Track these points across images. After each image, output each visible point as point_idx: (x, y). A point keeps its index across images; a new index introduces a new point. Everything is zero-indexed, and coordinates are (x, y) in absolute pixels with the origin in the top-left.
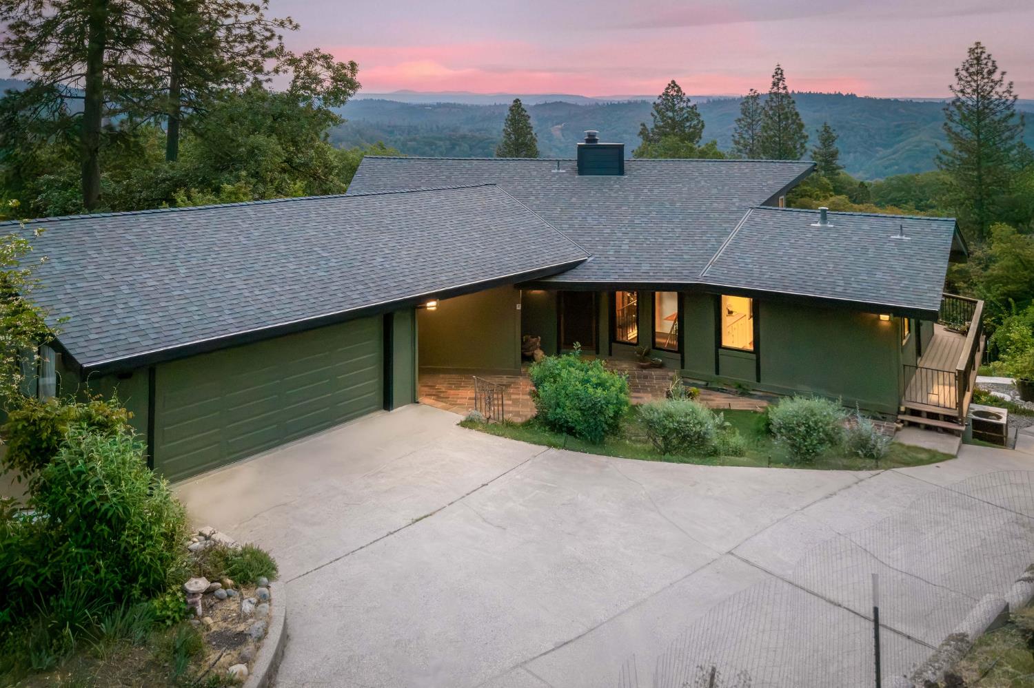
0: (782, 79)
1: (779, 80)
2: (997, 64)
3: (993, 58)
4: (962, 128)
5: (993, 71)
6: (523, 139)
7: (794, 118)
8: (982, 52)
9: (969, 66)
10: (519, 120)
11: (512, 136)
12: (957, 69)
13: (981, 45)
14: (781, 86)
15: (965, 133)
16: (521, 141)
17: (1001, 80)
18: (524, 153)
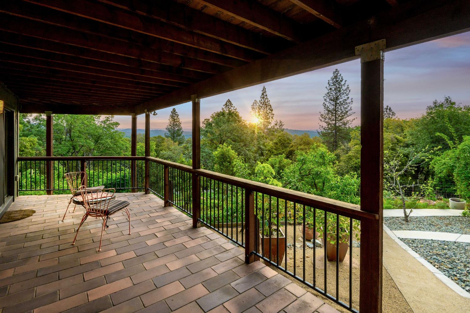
0: (265, 92)
1: (264, 92)
2: (343, 78)
3: (342, 75)
4: (330, 104)
5: (342, 81)
6: (176, 123)
7: (269, 107)
8: (338, 73)
9: (333, 79)
10: (175, 116)
11: (172, 122)
12: (329, 81)
13: (338, 70)
14: (265, 95)
15: (331, 106)
16: (175, 124)
17: (345, 84)
18: (177, 128)
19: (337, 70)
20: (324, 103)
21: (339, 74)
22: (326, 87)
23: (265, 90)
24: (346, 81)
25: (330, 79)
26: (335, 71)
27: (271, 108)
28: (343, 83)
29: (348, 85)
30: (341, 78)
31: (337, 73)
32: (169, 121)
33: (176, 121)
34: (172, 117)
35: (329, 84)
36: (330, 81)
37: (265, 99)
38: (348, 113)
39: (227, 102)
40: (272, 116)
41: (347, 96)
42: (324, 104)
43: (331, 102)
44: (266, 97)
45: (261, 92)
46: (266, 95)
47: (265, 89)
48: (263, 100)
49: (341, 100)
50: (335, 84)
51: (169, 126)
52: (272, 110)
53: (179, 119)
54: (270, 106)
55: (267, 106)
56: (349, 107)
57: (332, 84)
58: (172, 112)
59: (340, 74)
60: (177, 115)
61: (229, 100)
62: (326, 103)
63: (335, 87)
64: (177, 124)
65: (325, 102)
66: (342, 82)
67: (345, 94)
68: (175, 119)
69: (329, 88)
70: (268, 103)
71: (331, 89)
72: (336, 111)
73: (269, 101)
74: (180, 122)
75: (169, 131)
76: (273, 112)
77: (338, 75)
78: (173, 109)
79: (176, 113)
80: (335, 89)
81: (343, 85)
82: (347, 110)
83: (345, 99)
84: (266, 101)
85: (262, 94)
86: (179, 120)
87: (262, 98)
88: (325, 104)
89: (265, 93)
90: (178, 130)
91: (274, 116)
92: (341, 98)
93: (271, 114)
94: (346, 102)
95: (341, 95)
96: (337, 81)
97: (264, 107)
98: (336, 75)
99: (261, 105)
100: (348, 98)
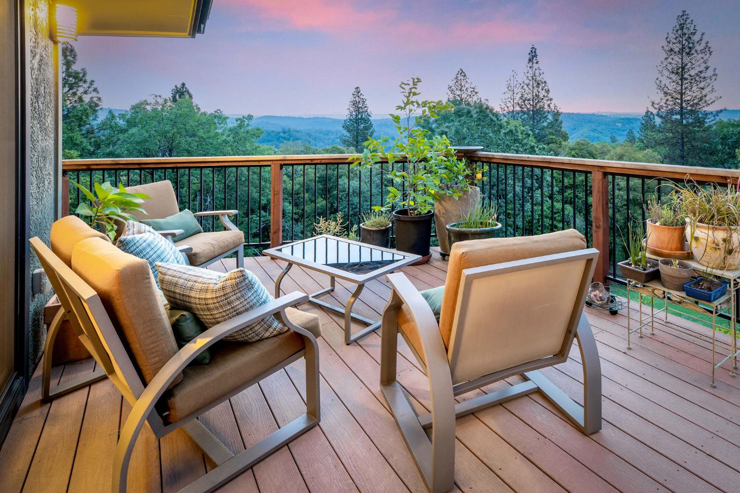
0: (536, 56)
2: (697, 28)
3: (694, 23)
4: (670, 81)
5: (694, 34)
6: (362, 116)
7: (543, 85)
8: (686, 19)
9: (677, 31)
10: (359, 102)
11: (354, 113)
12: (668, 34)
13: (687, 13)
14: (535, 61)
15: (672, 84)
16: (360, 116)
17: (701, 40)
18: (363, 125)
19: (684, 11)
20: (657, 79)
21: (689, 21)
22: (663, 47)
23: (535, 52)
24: (703, 34)
25: (671, 31)
26: (682, 14)
27: (546, 88)
28: (696, 38)
29: (707, 43)
30: (692, 28)
31: (685, 17)
32: (347, 112)
33: (361, 110)
34: (354, 104)
35: (668, 40)
36: (670, 35)
37: (536, 69)
38: (707, 98)
39: (458, 74)
40: (549, 102)
41: (706, 63)
42: (658, 82)
43: (672, 76)
44: (536, 66)
45: (528, 56)
46: (537, 63)
47: (534, 50)
48: (530, 72)
49: (693, 73)
50: (681, 39)
51: (348, 120)
52: (548, 91)
53: (366, 107)
54: (545, 82)
55: (539, 84)
56: (711, 85)
57: (674, 41)
58: (353, 95)
59: (692, 21)
60: (363, 99)
61: (461, 70)
62: (661, 78)
63: (681, 47)
64: (364, 116)
65: (659, 76)
66: (695, 36)
67: (702, 61)
68: (359, 108)
69: (667, 49)
70: (541, 77)
71: (672, 50)
72: (682, 94)
73: (543, 73)
74: (369, 113)
75: (349, 131)
76: (550, 95)
77: (687, 22)
78: (356, 88)
79: (362, 97)
80: (681, 51)
81: (698, 42)
82: (704, 92)
83: (700, 70)
84: (537, 74)
85: (530, 60)
86: (366, 109)
87: (528, 68)
88: (660, 82)
89: (535, 58)
90: (366, 128)
91: (552, 102)
92: (692, 68)
93: (547, 99)
94: (702, 75)
95: (693, 61)
96: (685, 34)
97: (533, 84)
98: (682, 22)
99: (527, 82)
100: (707, 68)
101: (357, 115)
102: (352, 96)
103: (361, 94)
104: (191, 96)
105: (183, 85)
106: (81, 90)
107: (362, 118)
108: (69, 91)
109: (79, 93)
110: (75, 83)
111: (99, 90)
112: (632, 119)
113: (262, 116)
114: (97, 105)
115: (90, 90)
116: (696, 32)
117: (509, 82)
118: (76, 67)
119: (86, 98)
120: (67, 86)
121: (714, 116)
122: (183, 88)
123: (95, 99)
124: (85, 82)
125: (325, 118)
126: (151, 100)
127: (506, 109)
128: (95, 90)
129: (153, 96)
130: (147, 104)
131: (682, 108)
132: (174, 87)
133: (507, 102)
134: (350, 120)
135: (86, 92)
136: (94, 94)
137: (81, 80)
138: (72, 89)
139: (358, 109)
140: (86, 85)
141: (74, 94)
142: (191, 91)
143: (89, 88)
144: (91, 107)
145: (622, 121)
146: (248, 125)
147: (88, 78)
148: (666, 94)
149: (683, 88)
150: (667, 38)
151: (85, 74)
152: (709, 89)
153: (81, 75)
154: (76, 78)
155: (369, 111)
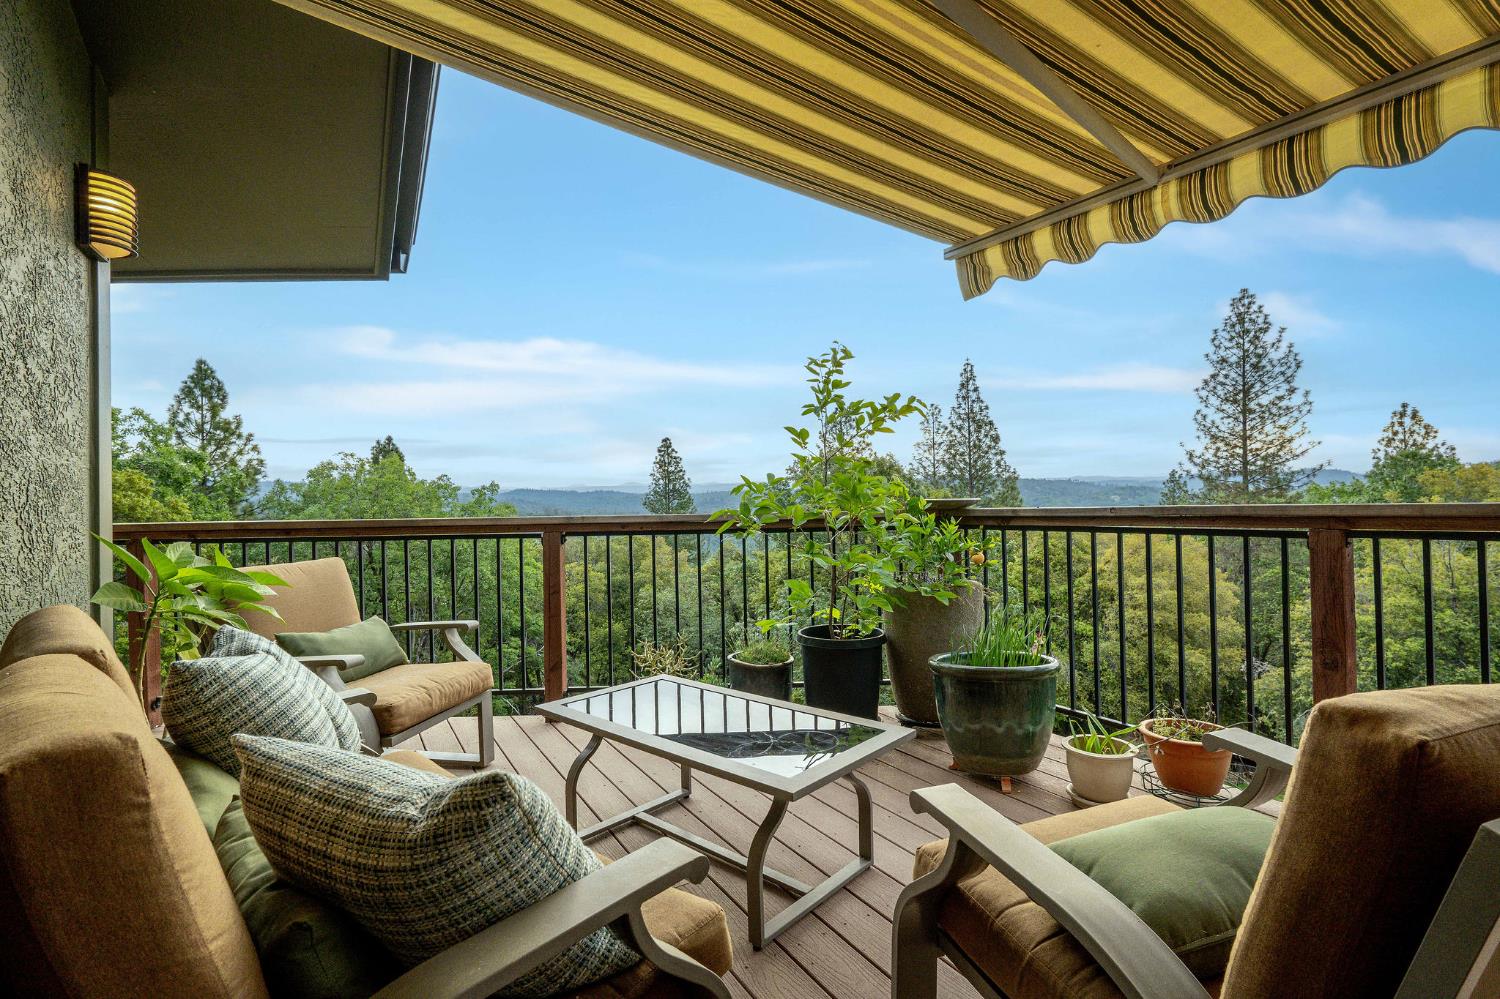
0: (972, 378)
1: (969, 379)
2: (1270, 319)
3: (1265, 310)
4: (1221, 415)
5: (1266, 330)
6: (674, 485)
7: (988, 428)
8: (1250, 303)
9: (1233, 326)
10: (669, 463)
11: (661, 482)
12: (1216, 331)
13: (1251, 293)
14: (971, 387)
15: (1226, 421)
16: (671, 487)
17: (1279, 341)
18: (676, 501)
19: (1245, 291)
20: (1198, 412)
21: (1254, 307)
22: (1207, 355)
23: (972, 371)
24: (1283, 330)
25: (1222, 327)
26: (1239, 296)
27: (992, 433)
28: (1269, 338)
29: (1291, 346)
30: (1260, 321)
31: (1246, 301)
32: (650, 481)
33: (673, 477)
34: (661, 467)
35: (1217, 342)
36: (1220, 334)
37: (973, 401)
38: (1294, 445)
40: (999, 457)
41: (1289, 382)
42: (1199, 417)
43: (1226, 407)
44: (973, 396)
45: (959, 380)
46: (976, 390)
47: (969, 368)
48: (963, 406)
49: (1265, 400)
50: (1241, 341)
51: (652, 493)
52: (996, 439)
53: (681, 471)
54: (991, 423)
55: (980, 427)
56: (1300, 423)
57: (1228, 344)
58: (660, 451)
59: (1261, 307)
60: (676, 458)
62: (1205, 411)
63: (1241, 354)
64: (677, 486)
65: (1201, 406)
66: (1267, 334)
67: (1281, 378)
68: (669, 473)
69: (1214, 358)
70: (984, 413)
71: (1223, 360)
72: (1245, 438)
73: (987, 408)
74: (687, 482)
75: (654, 510)
76: (1002, 445)
77: (1251, 310)
78: (663, 441)
79: (674, 455)
80: (1242, 362)
81: (1274, 344)
82: (1288, 434)
83: (1280, 394)
84: (976, 409)
85: (962, 385)
86: (681, 474)
87: (960, 399)
88: (1205, 417)
89: (971, 382)
90: (682, 505)
91: (1004, 456)
92: (1264, 393)
93: (993, 451)
94: (1283, 404)
95: (1265, 379)
96: (1248, 331)
97: (969, 427)
98: (1242, 309)
99: (959, 422)
100: (1292, 391)
101: (666, 485)
102: (657, 454)
103: (673, 450)
104: (402, 458)
105: (389, 439)
106: (234, 449)
107: (674, 490)
108: (216, 450)
109: (230, 453)
110: (225, 438)
111: (261, 447)
112: (1138, 489)
113: (512, 489)
114: (258, 472)
115: (247, 448)
116: (1268, 328)
117: (926, 425)
118: (226, 414)
119: (242, 462)
120: (213, 442)
121: (1308, 476)
122: (388, 444)
123: (255, 463)
124: (239, 436)
125: (612, 492)
126: (338, 461)
127: (921, 470)
128: (255, 448)
129: (342, 456)
130: (333, 468)
131: (1245, 463)
132: (375, 444)
133: (924, 459)
134: (656, 492)
135: (240, 452)
136: (253, 455)
137: (233, 434)
138: (220, 448)
139: (667, 475)
140: (240, 442)
141: (224, 455)
142: (401, 450)
143: (245, 445)
144: (248, 475)
145: (1121, 492)
146: (491, 500)
147: (245, 431)
148: (1214, 438)
149: (1248, 427)
150: (1213, 340)
151: (239, 425)
152: (1297, 428)
153: (233, 427)
154: (226, 430)
155: (686, 477)
